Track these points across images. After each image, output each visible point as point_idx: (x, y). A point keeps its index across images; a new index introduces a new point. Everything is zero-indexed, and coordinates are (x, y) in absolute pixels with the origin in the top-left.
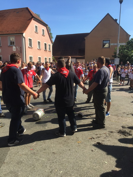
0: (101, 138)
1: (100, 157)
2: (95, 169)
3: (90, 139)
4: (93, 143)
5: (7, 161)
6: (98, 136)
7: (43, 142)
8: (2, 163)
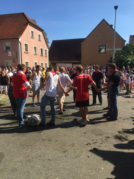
0: (97, 143)
1: (96, 163)
3: (86, 145)
4: (90, 149)
6: (95, 142)
7: (39, 148)
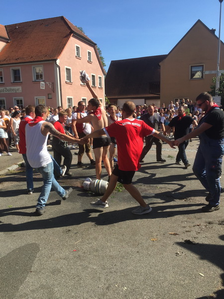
0: (192, 233)
1: (190, 266)
2: (182, 285)
5: (35, 269)
6: (188, 230)
7: (94, 238)
8: (28, 272)
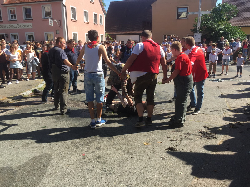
0: (175, 142)
1: (172, 167)
2: (166, 181)
4: (164, 149)
5: (49, 173)
8: (43, 176)
